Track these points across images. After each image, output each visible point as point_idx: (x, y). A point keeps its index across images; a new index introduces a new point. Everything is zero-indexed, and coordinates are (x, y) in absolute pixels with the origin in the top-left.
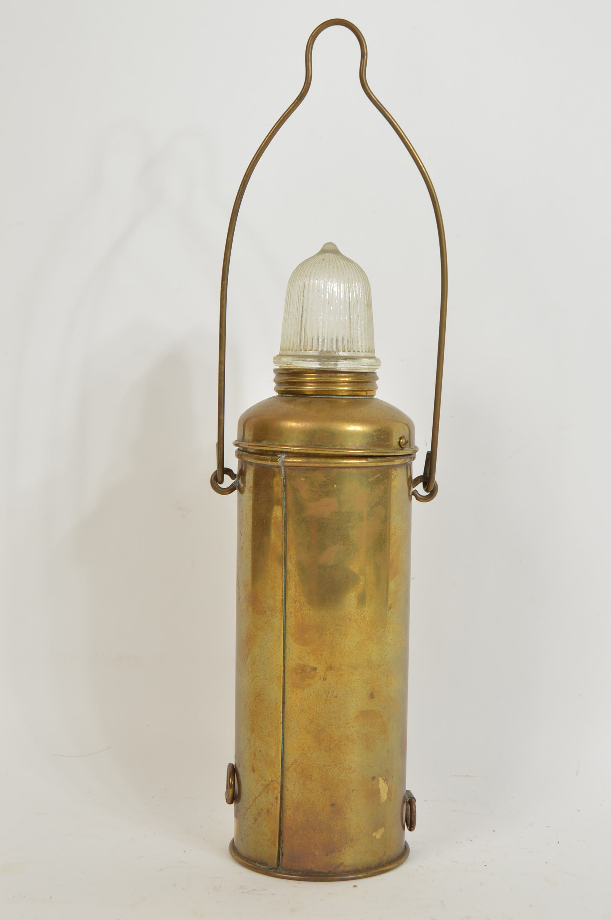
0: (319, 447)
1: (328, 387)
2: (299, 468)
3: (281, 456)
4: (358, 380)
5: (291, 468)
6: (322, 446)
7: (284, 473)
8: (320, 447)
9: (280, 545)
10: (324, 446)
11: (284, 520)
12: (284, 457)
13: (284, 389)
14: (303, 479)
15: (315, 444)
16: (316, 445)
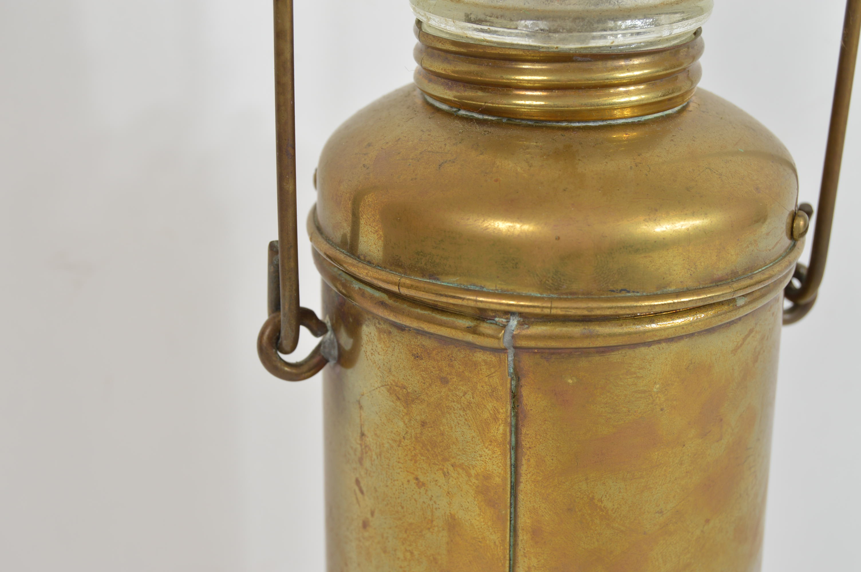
0: (620, 295)
1: (596, 101)
2: (560, 351)
3: (508, 322)
4: (668, 72)
5: (536, 353)
6: (629, 292)
7: (514, 365)
8: (623, 294)
9: (497, 543)
10: (633, 292)
11: (511, 482)
12: (515, 323)
13: (455, 97)
14: (570, 381)
15: (611, 288)
16: (613, 291)
